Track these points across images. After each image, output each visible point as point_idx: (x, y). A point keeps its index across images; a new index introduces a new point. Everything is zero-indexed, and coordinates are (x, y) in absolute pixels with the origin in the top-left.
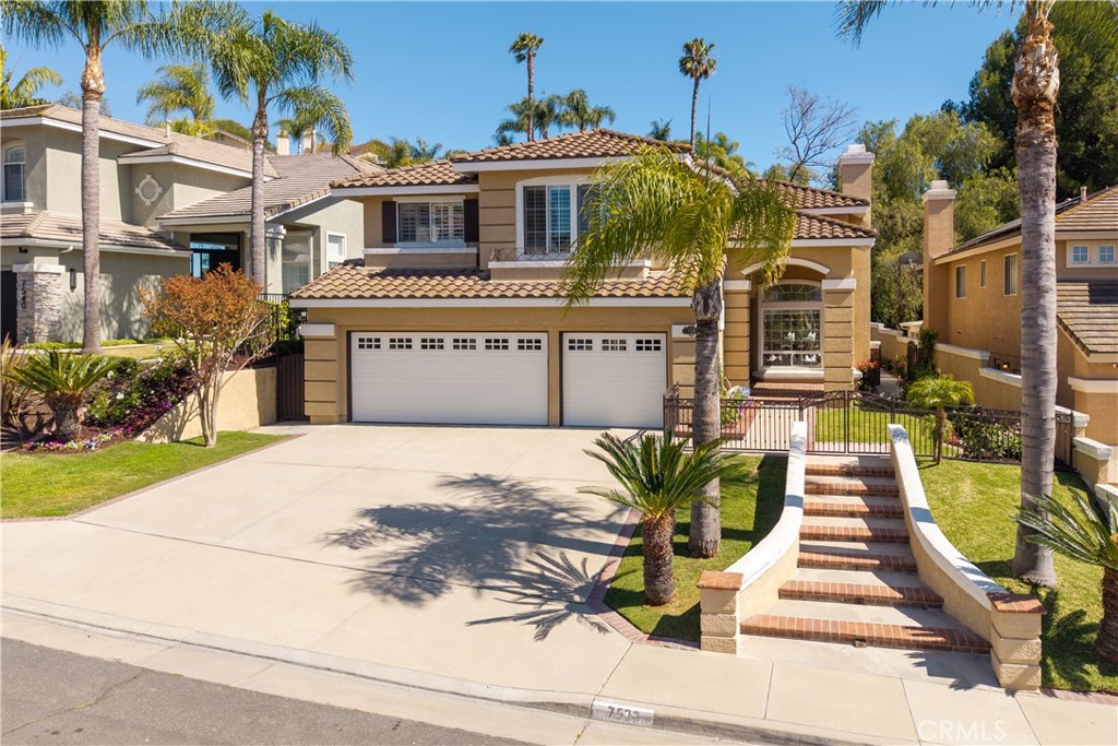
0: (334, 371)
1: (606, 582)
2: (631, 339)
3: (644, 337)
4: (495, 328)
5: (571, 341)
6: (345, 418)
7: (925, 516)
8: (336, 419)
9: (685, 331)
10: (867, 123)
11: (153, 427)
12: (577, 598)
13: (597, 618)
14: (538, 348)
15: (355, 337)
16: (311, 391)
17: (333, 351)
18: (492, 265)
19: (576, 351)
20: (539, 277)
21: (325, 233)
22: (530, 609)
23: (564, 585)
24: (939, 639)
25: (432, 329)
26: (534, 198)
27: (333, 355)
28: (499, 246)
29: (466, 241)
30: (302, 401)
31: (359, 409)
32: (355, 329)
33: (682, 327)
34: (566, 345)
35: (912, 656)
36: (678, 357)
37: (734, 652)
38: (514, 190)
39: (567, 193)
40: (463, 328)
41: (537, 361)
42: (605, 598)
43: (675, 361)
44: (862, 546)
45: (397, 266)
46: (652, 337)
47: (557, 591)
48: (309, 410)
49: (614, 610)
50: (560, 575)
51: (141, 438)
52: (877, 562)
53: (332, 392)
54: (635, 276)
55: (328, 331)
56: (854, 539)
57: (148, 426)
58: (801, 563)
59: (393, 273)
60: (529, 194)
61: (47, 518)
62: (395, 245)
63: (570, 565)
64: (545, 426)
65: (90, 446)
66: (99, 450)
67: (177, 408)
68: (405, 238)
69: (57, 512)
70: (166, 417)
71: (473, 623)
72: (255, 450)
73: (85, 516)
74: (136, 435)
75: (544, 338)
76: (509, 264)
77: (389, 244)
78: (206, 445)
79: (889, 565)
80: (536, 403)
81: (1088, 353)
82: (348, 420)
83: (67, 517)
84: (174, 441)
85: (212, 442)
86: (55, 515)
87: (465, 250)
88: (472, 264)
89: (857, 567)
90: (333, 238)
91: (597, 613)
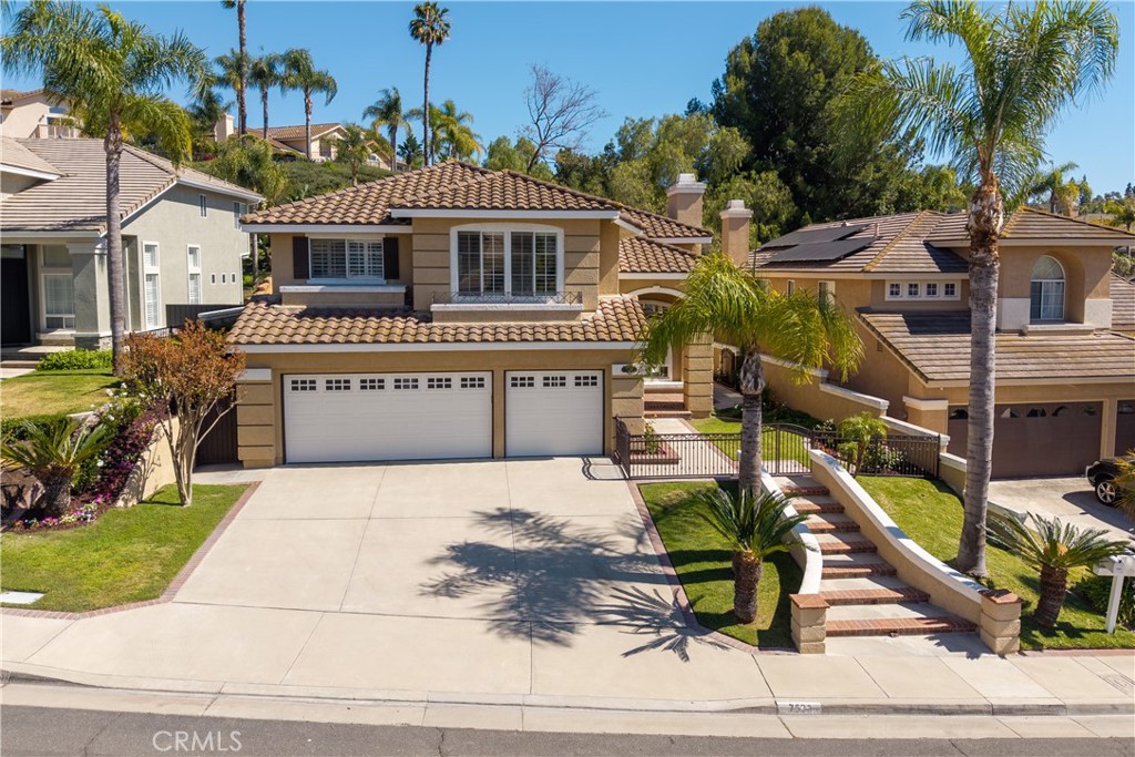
0: (269, 414)
1: (687, 608)
2: (570, 376)
3: (582, 374)
4: (438, 369)
5: (514, 379)
6: (281, 461)
7: (898, 533)
8: (273, 463)
9: (624, 370)
11: (126, 490)
12: (677, 623)
13: (707, 638)
14: (481, 386)
15: (288, 380)
16: (243, 436)
17: (269, 395)
18: (435, 307)
19: (519, 388)
20: (481, 320)
22: (653, 637)
23: (658, 614)
24: (945, 625)
25: (373, 371)
26: (469, 243)
27: (271, 400)
28: (435, 288)
29: (385, 278)
30: (235, 446)
31: (294, 450)
32: (290, 371)
33: (622, 366)
34: (509, 382)
35: (931, 639)
36: (617, 392)
37: (823, 652)
38: (448, 234)
39: (500, 240)
40: (405, 369)
41: (479, 399)
42: (699, 622)
43: (615, 395)
44: (844, 557)
45: (319, 305)
46: (590, 374)
47: (658, 622)
48: (242, 454)
49: (716, 629)
50: (647, 606)
51: (120, 503)
52: (869, 570)
53: (269, 436)
54: (573, 319)
55: (265, 375)
56: (838, 552)
57: (120, 489)
58: (825, 576)
59: (312, 313)
60: (462, 237)
61: (146, 602)
62: (308, 281)
63: (648, 597)
64: (492, 458)
65: (85, 519)
66: (95, 522)
67: (139, 468)
68: (317, 273)
69: (147, 595)
70: (133, 478)
71: (627, 654)
72: (236, 505)
73: (179, 596)
74: (115, 500)
75: (487, 376)
76: (451, 307)
77: (300, 281)
78: (182, 504)
79: (877, 572)
80: (480, 437)
81: (927, 380)
82: (283, 462)
83: (162, 598)
84: (141, 502)
85: (189, 501)
86: (146, 599)
87: (392, 289)
88: (401, 303)
89: (855, 576)
90: (148, 248)
91: (704, 635)
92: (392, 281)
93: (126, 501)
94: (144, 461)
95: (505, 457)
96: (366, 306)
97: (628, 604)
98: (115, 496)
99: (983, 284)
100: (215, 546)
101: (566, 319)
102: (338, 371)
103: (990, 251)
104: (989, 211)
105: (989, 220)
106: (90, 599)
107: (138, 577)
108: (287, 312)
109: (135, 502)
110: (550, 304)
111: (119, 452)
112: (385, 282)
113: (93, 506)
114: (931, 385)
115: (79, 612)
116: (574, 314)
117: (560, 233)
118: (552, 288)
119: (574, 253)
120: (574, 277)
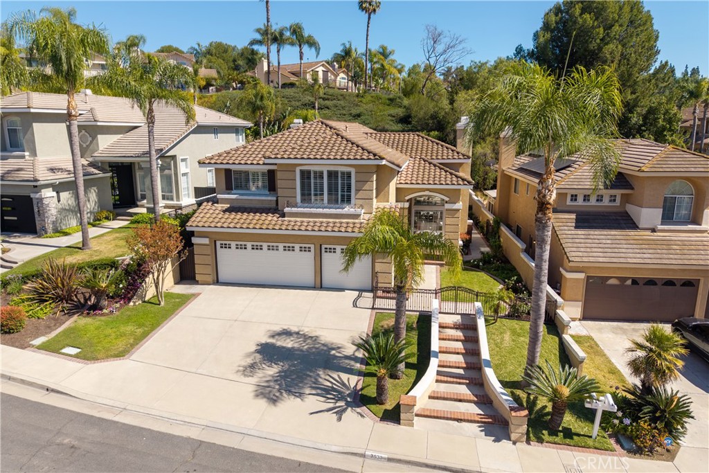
0: (209, 260)
1: (359, 391)
4: (289, 241)
5: (326, 249)
6: (215, 282)
7: (488, 364)
8: (211, 282)
10: (472, 61)
12: (349, 399)
13: (358, 410)
14: (309, 251)
15: (218, 243)
16: (198, 269)
17: (209, 251)
18: (287, 210)
19: (328, 253)
21: (179, 158)
22: (331, 405)
23: (342, 392)
24: (490, 420)
25: (258, 240)
26: (306, 175)
27: (209, 252)
28: (288, 199)
29: (268, 191)
30: (195, 274)
31: (222, 278)
32: (218, 240)
34: (323, 250)
35: (479, 427)
36: (378, 259)
38: (296, 171)
39: (322, 174)
40: (273, 241)
41: (308, 258)
42: (360, 400)
43: (377, 261)
44: (461, 371)
45: (236, 205)
47: (340, 396)
48: (198, 277)
49: (365, 405)
50: (339, 387)
51: (132, 303)
52: (468, 381)
53: (209, 270)
54: (357, 219)
55: (206, 241)
56: (459, 368)
57: (132, 297)
58: (437, 381)
60: (302, 172)
61: (118, 358)
62: (232, 192)
63: (343, 382)
64: (314, 288)
65: (113, 312)
66: (117, 313)
67: (143, 286)
68: (237, 188)
69: (120, 355)
70: (139, 291)
71: (312, 414)
72: (185, 305)
73: (133, 357)
74: (129, 303)
75: (312, 246)
76: (294, 210)
77: (229, 191)
78: (159, 305)
79: (471, 383)
80: (308, 276)
81: (570, 261)
82: (217, 282)
83: (126, 357)
84: (144, 302)
85: (162, 303)
86: (120, 356)
87: (269, 198)
88: (274, 205)
89: (460, 383)
90: (183, 160)
91: (358, 407)
92: (272, 192)
93: (135, 302)
94: (145, 283)
95: (321, 288)
96: (258, 206)
97: (330, 385)
98: (129, 300)
99: (540, 233)
100: (162, 330)
101: (353, 219)
102: (242, 240)
103: (545, 214)
104: (545, 191)
105: (544, 196)
106: (97, 354)
107: (121, 344)
108: (220, 209)
109: (140, 302)
110: (347, 209)
111: (136, 278)
112: (268, 193)
113: (118, 305)
114: (571, 264)
115: (90, 360)
116: (357, 216)
117: (353, 171)
118: (349, 200)
119: (362, 182)
120: (361, 194)
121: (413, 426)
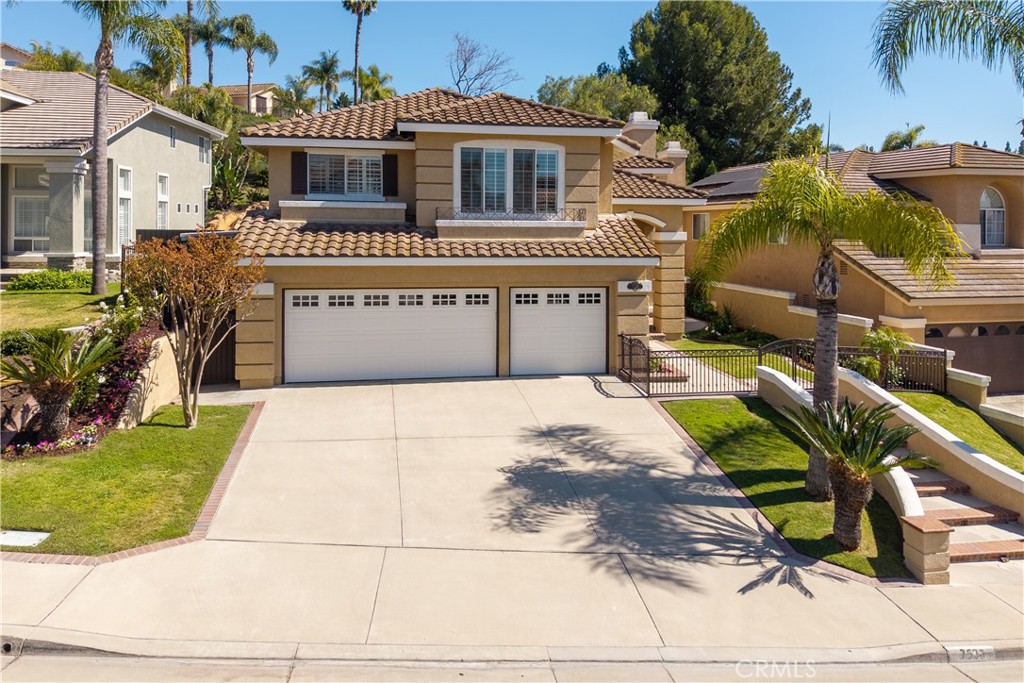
0: (268, 331)
1: (775, 534)
2: (574, 294)
3: (586, 291)
4: (443, 286)
5: (519, 296)
6: (280, 380)
7: (966, 447)
8: (272, 382)
9: (630, 287)
11: (127, 411)
12: (775, 552)
13: (818, 569)
14: (486, 303)
15: (289, 295)
16: (242, 354)
17: (270, 311)
18: (440, 223)
19: (523, 305)
20: (486, 236)
25: (378, 285)
26: (471, 159)
27: (273, 317)
28: (437, 204)
29: (384, 195)
30: (233, 364)
31: (291, 374)
32: (288, 286)
33: (627, 283)
34: (514, 299)
36: (622, 310)
38: (452, 150)
39: (502, 156)
40: (411, 284)
41: (483, 317)
42: (807, 551)
43: (621, 313)
45: (319, 220)
46: (593, 291)
47: (754, 550)
48: (240, 373)
49: (820, 558)
50: (733, 532)
51: (121, 425)
53: (268, 354)
54: (577, 236)
55: (267, 289)
59: (313, 227)
60: (465, 153)
61: (175, 540)
62: (306, 197)
63: (729, 522)
64: (497, 376)
65: (85, 443)
66: (96, 446)
67: (139, 386)
68: (316, 189)
69: (175, 532)
70: (133, 397)
71: (744, 590)
72: (246, 427)
73: (212, 532)
74: (115, 423)
75: (492, 293)
76: (457, 223)
77: (300, 196)
78: (187, 426)
79: (952, 489)
80: (485, 357)
81: (909, 298)
82: (282, 382)
83: (193, 534)
84: (140, 424)
85: (194, 422)
86: (175, 536)
87: (393, 206)
88: (401, 219)
89: (931, 494)
90: (124, 173)
91: (811, 564)
92: (390, 198)
93: (127, 423)
94: (143, 379)
95: (510, 376)
96: (368, 221)
97: (713, 531)
98: (115, 417)
100: (236, 473)
101: (570, 236)
102: (341, 286)
106: (107, 538)
107: (158, 510)
108: (287, 227)
109: (134, 424)
110: (551, 221)
111: (116, 369)
112: (384, 199)
113: (92, 428)
114: (913, 303)
115: (97, 555)
116: (578, 231)
117: (560, 151)
118: (552, 207)
119: (575, 171)
120: (575, 195)
121: (947, 582)
